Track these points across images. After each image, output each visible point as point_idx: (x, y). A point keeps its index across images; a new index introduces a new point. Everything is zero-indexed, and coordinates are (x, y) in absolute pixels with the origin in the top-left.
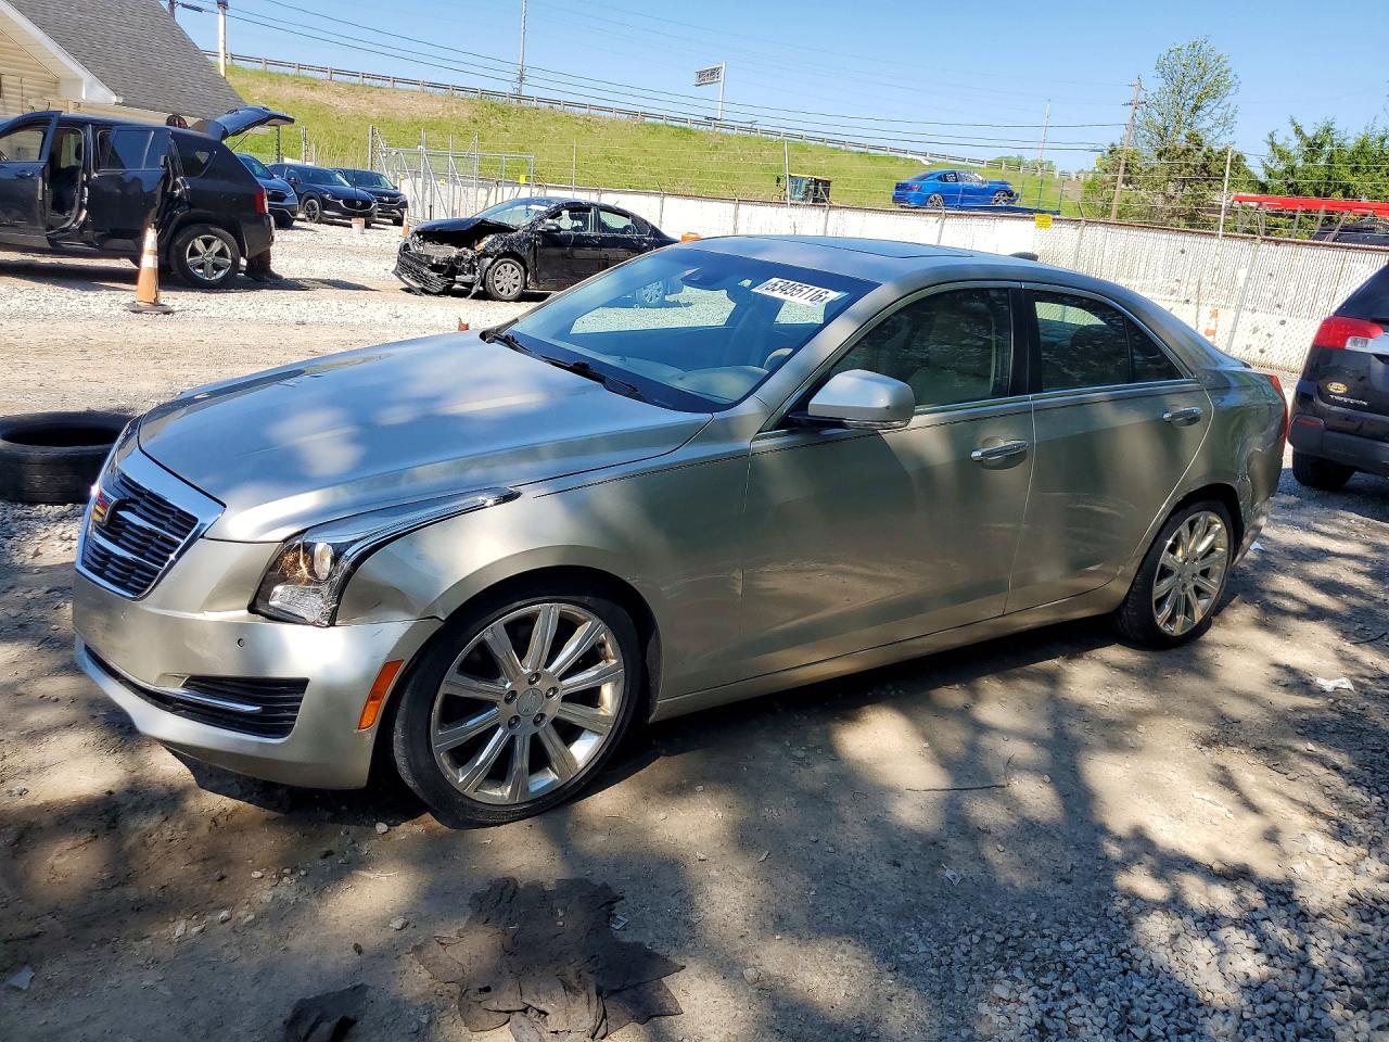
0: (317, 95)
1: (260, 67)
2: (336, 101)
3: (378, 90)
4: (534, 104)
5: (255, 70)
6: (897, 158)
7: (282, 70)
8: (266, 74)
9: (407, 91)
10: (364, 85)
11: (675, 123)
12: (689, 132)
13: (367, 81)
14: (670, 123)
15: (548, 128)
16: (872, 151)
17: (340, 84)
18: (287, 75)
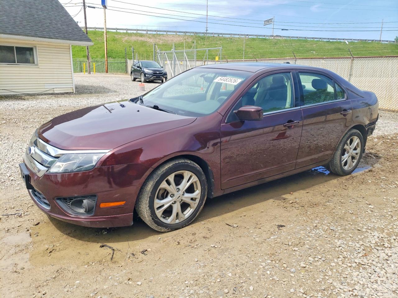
0: (143, 39)
1: (125, 31)
2: (149, 40)
3: (162, 35)
4: (212, 35)
5: (124, 33)
6: (341, 42)
7: (132, 32)
8: (127, 33)
9: (171, 35)
10: (158, 34)
11: (261, 37)
12: (265, 39)
13: (158, 33)
14: (258, 37)
15: (218, 42)
16: (331, 40)
17: (150, 34)
18: (133, 33)
